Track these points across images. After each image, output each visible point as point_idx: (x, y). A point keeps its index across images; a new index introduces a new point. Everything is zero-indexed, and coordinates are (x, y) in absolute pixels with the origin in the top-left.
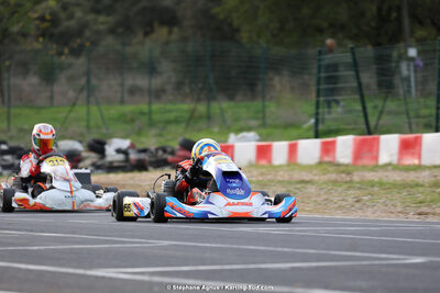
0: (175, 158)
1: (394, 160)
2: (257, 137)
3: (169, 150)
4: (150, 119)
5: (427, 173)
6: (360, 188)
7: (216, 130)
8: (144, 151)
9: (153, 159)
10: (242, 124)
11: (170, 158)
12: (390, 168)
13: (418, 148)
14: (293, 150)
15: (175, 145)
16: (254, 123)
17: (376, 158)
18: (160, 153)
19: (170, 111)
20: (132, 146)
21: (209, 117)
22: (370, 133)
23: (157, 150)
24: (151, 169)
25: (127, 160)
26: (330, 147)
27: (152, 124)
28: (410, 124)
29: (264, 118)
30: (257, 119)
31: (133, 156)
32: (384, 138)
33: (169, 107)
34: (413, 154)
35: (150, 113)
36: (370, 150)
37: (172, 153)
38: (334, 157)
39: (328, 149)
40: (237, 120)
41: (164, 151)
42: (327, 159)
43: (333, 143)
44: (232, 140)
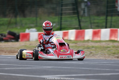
0: (6, 38)
1: (91, 39)
2: (36, 30)
3: (4, 35)
5: (104, 43)
7: (19, 28)
10: (28, 26)
11: (4, 38)
12: (90, 41)
13: (99, 34)
15: (6, 33)
16: (32, 25)
17: (84, 38)
18: (0, 36)
21: (16, 23)
22: (81, 29)
29: (37, 23)
30: (33, 23)
32: (87, 31)
34: (98, 36)
37: (5, 36)
38: (68, 38)
39: (65, 34)
40: (26, 24)
41: (2, 35)
43: (67, 33)
44: (27, 31)
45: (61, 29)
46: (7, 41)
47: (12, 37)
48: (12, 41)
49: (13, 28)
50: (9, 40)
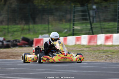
0: (20, 44)
2: (49, 36)
3: (18, 41)
4: (8, 31)
6: (104, 52)
7: (32, 34)
8: (9, 41)
9: (12, 44)
11: (18, 43)
12: (102, 46)
13: (111, 39)
14: (65, 40)
15: (20, 39)
17: (96, 42)
18: (15, 42)
19: (13, 28)
20: (4, 40)
21: (29, 30)
22: (93, 34)
23: (14, 41)
24: (11, 47)
25: (3, 44)
26: (79, 39)
27: (9, 32)
28: (102, 31)
29: (49, 30)
30: (45, 30)
31: (5, 43)
33: (13, 26)
34: (110, 41)
35: (8, 28)
36: (94, 40)
37: (19, 42)
38: (81, 43)
39: (78, 39)
41: (16, 41)
42: (78, 43)
44: (40, 37)
45: (73, 35)
46: (21, 46)
47: (26, 43)
48: (26, 47)
49: (26, 34)
50: (23, 45)
